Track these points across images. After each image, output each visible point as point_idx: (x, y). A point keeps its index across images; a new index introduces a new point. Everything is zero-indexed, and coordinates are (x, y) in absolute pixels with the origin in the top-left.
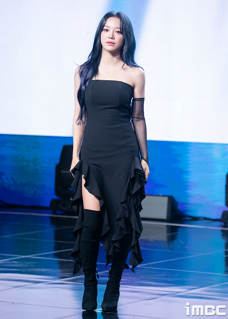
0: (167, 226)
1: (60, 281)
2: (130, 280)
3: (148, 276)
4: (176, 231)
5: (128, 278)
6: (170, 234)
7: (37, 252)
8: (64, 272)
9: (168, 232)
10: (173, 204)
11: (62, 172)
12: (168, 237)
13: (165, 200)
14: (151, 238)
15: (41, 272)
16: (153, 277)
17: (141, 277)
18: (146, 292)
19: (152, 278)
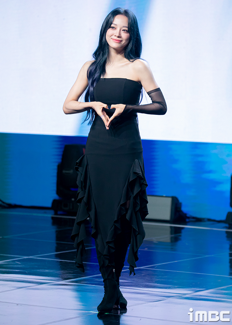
0: (171, 227)
1: (64, 282)
2: (136, 281)
3: (154, 278)
4: (180, 232)
5: (132, 279)
6: (173, 236)
7: (39, 252)
8: (67, 273)
9: (171, 234)
10: (176, 205)
11: (64, 171)
12: (172, 238)
13: (169, 201)
14: (155, 239)
15: (44, 273)
16: (159, 278)
17: (147, 278)
18: (151, 293)
19: (157, 280)
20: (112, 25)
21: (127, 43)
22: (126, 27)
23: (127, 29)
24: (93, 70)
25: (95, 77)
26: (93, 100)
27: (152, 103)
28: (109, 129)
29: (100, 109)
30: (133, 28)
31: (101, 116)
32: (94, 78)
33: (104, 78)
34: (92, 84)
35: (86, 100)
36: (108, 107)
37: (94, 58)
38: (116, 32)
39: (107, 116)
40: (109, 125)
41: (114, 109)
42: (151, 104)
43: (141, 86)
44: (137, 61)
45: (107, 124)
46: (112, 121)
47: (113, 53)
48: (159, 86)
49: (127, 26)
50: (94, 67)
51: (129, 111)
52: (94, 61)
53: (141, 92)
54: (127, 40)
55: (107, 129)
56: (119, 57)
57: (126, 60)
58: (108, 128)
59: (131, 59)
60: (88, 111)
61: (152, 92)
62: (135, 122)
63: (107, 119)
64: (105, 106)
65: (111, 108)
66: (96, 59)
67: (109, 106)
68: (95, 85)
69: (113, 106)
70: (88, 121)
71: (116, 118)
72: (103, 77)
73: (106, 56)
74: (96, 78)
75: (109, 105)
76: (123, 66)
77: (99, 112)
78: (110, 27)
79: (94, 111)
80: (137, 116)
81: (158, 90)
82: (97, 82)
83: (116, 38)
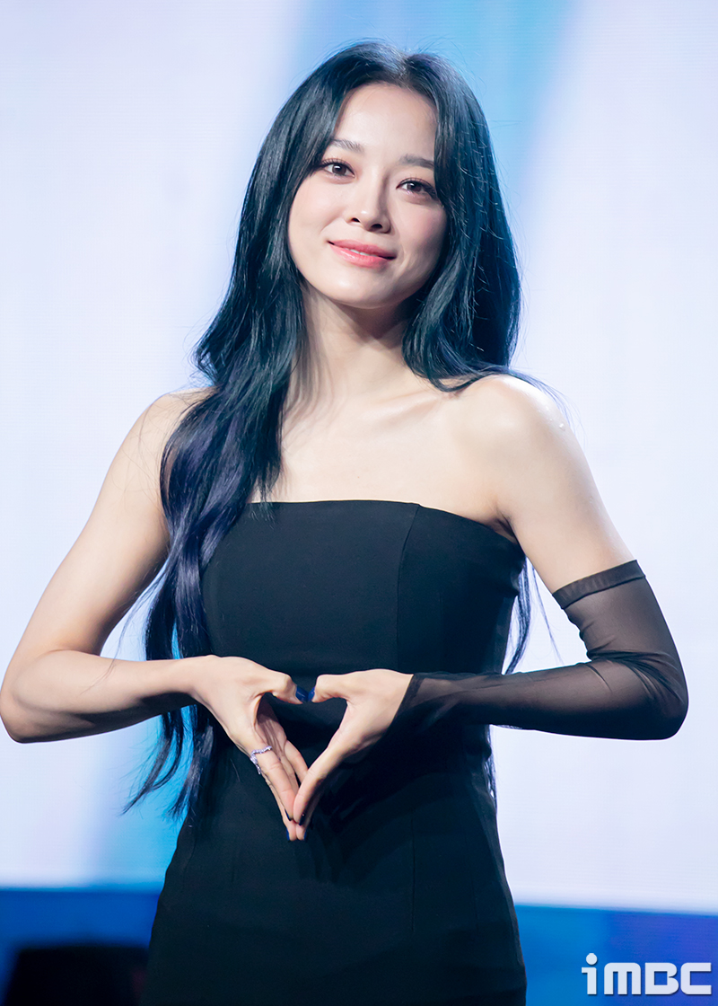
20: (333, 153)
21: (426, 266)
22: (425, 164)
23: (427, 175)
24: (197, 456)
25: (213, 500)
26: (197, 646)
27: (588, 660)
28: (307, 834)
29: (247, 704)
30: (465, 165)
31: (250, 752)
32: (207, 509)
33: (271, 499)
34: (193, 546)
35: (157, 648)
36: (294, 688)
37: (201, 374)
38: (360, 196)
39: (291, 752)
40: (305, 812)
41: (337, 706)
42: (580, 665)
43: (514, 557)
44: (488, 391)
45: (292, 802)
46: (322, 786)
47: (331, 332)
48: (631, 549)
49: (432, 159)
50: (207, 434)
51: (437, 715)
52: (204, 396)
53: (517, 593)
54: (425, 248)
55: (291, 836)
56: (375, 357)
57: (412, 382)
58: (296, 831)
59: (445, 377)
60: (165, 721)
61: (588, 589)
62: (478, 789)
63: (290, 771)
64: (277, 682)
65: (315, 699)
66: (221, 379)
67: (306, 689)
68: (209, 547)
69: (326, 685)
70: (169, 793)
71: (347, 763)
72: (263, 494)
73: (289, 355)
74: (219, 504)
75: (304, 677)
76: (393, 423)
77: (241, 725)
78: (317, 165)
79: (205, 718)
80: (486, 751)
81: (627, 576)
82: (226, 532)
83: (358, 235)
